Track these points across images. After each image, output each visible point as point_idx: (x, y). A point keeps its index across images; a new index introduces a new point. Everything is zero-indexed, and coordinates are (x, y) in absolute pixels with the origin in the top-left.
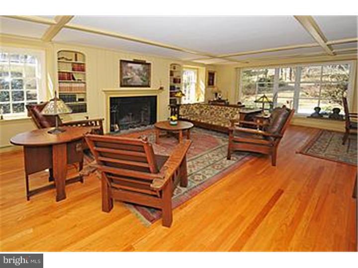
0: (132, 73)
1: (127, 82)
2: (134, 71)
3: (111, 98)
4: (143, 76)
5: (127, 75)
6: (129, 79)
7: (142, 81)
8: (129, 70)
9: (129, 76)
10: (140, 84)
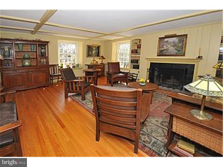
0: (168, 45)
1: (163, 53)
2: (169, 43)
3: (151, 63)
4: (179, 46)
5: (163, 47)
6: (164, 50)
7: (176, 51)
8: (166, 44)
9: (165, 47)
10: (175, 54)
